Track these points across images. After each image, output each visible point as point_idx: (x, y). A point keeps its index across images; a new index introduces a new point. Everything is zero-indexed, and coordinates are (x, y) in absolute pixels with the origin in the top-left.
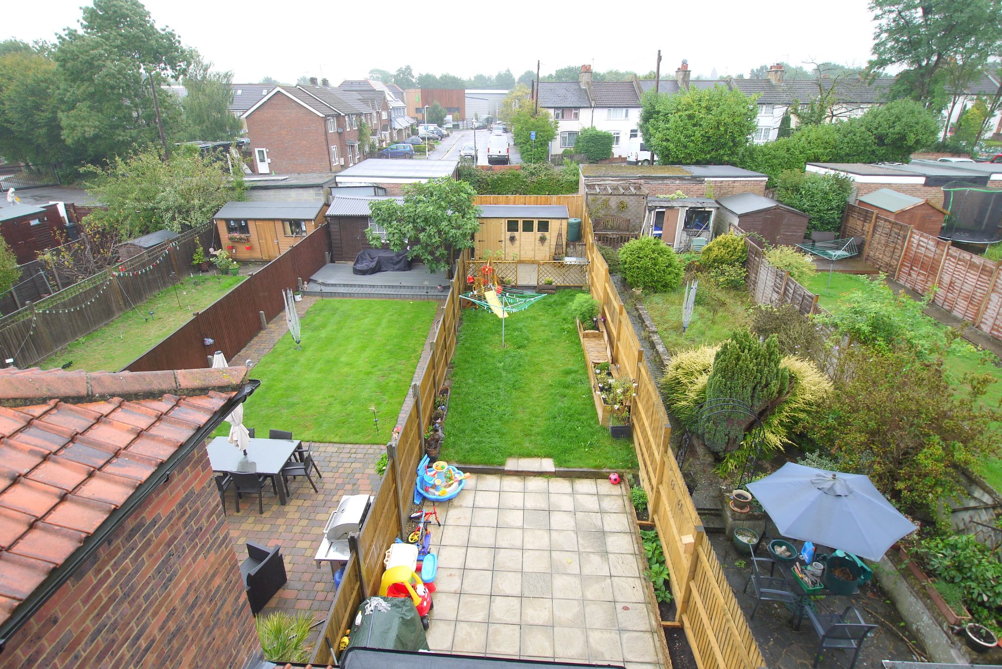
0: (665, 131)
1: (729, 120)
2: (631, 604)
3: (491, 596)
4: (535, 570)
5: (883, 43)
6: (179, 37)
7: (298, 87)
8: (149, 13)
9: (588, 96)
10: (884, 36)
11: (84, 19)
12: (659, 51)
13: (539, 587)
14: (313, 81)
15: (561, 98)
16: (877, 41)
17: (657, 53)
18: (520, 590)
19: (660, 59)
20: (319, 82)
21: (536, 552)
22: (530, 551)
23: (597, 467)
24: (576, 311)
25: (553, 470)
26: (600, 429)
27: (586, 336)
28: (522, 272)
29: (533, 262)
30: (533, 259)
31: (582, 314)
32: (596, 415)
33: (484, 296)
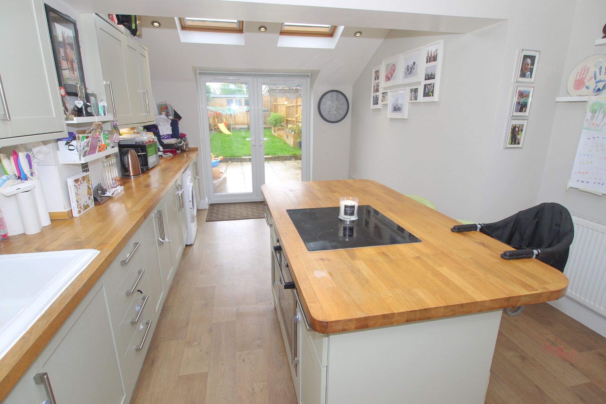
23: (294, 154)
24: (271, 119)
25: (271, 157)
26: (293, 148)
27: (279, 130)
28: (237, 126)
29: (243, 124)
30: (243, 122)
31: (275, 121)
32: (289, 146)
33: (217, 125)
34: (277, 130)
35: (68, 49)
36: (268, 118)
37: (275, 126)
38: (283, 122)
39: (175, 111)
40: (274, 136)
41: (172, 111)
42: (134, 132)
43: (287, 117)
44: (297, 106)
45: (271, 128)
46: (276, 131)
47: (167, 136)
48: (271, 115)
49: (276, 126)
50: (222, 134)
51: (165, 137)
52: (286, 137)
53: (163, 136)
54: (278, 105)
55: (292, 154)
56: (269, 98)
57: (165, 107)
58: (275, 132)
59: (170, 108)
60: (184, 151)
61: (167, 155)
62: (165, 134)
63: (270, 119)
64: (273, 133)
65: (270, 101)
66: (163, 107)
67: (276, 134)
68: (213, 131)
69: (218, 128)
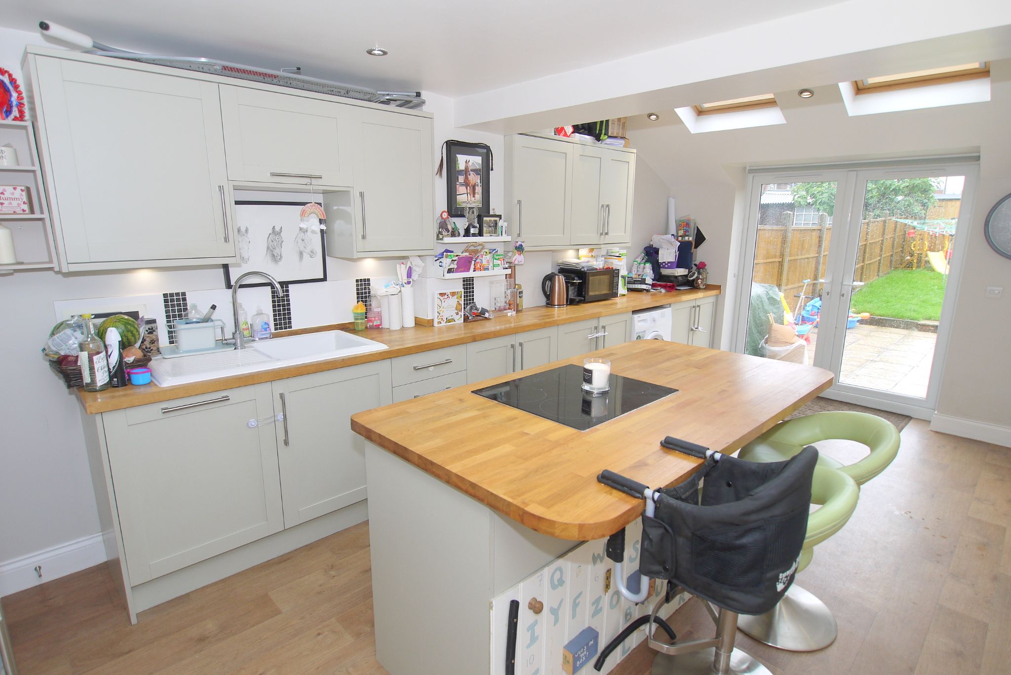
33: (927, 256)
35: (472, 175)
39: (698, 229)
41: (694, 229)
42: (592, 256)
47: (669, 264)
51: (666, 266)
53: (664, 264)
57: (685, 223)
59: (692, 226)
60: (697, 288)
61: (657, 290)
62: (666, 260)
66: (682, 224)
68: (915, 265)
69: (928, 262)
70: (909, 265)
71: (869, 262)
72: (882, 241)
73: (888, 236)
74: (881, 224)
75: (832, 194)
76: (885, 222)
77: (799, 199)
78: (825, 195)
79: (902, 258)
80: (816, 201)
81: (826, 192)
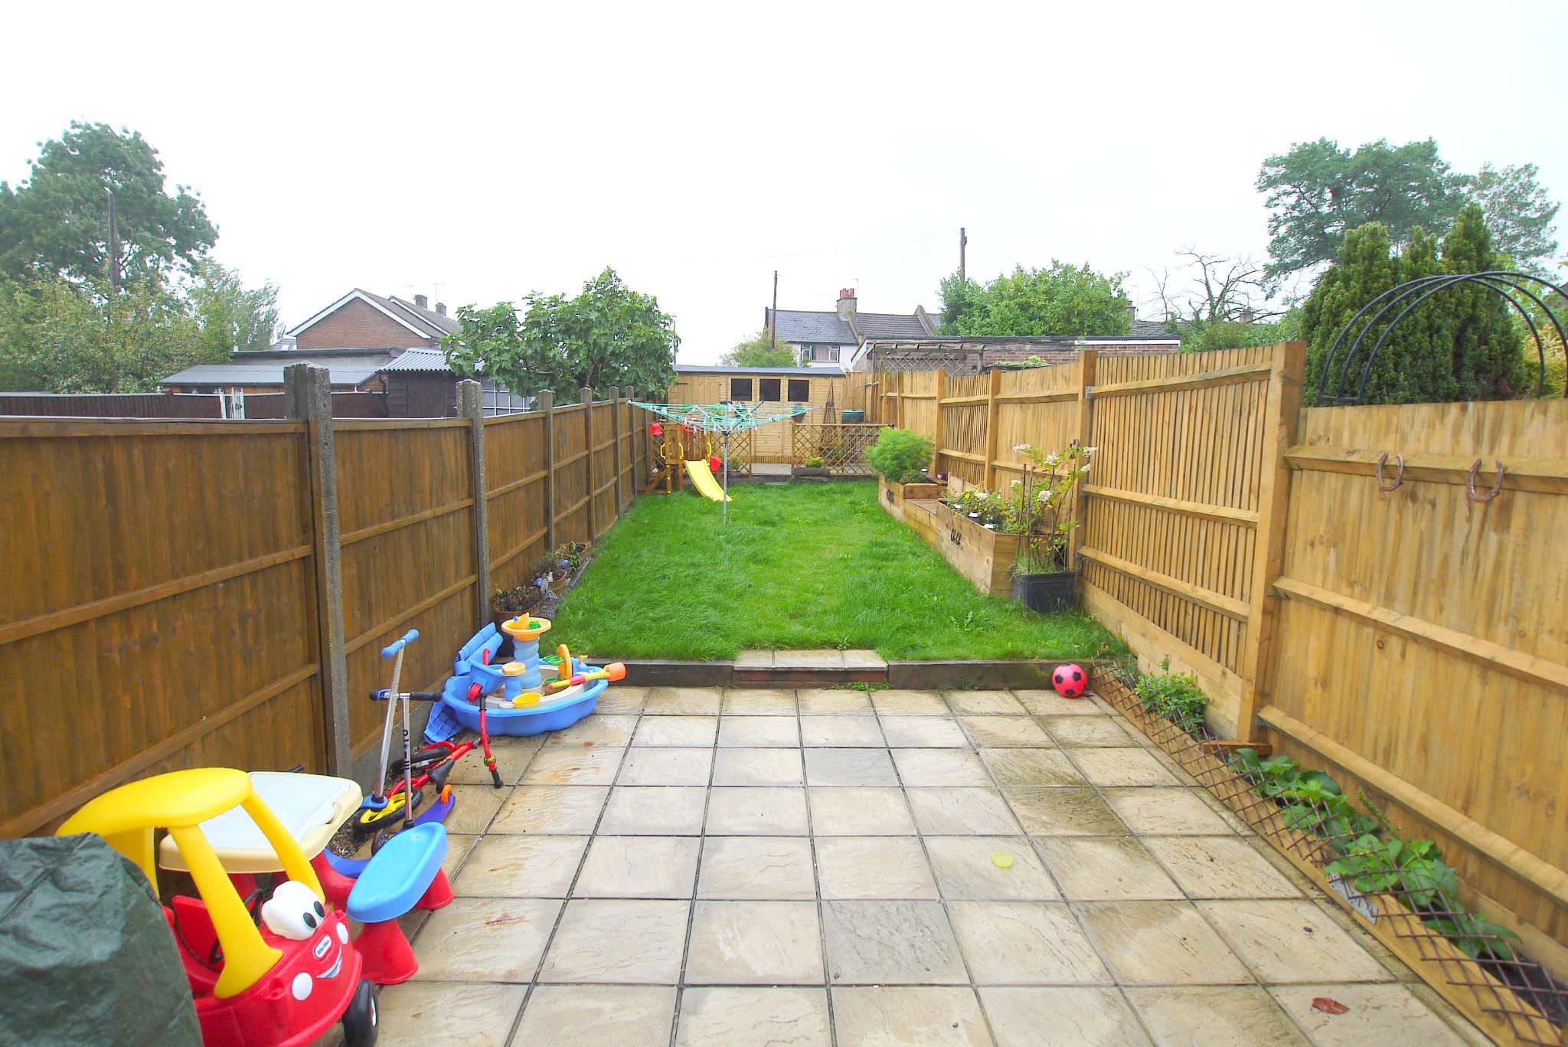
0: (984, 329)
1: (1083, 306)
2: (1342, 988)
3: (681, 987)
4: (873, 893)
5: (1281, 240)
6: (203, 206)
7: (392, 300)
8: (161, 163)
9: (851, 330)
10: (1282, 230)
11: (40, 161)
12: (963, 229)
13: (904, 947)
14: (421, 300)
15: (810, 332)
16: (1274, 237)
17: (960, 232)
18: (816, 961)
19: (964, 241)
20: (431, 307)
21: (867, 842)
22: (840, 840)
23: (1011, 655)
24: (882, 452)
25: (883, 665)
26: (990, 600)
27: (909, 494)
28: (758, 469)
29: (779, 460)
30: (780, 455)
31: (897, 457)
32: (968, 585)
33: (684, 466)
34: (901, 494)
36: (869, 448)
37: (894, 476)
38: (926, 465)
40: (888, 517)
43: (942, 446)
44: (997, 404)
45: (876, 479)
46: (898, 498)
48: (881, 439)
49: (897, 480)
50: (696, 501)
52: (946, 534)
54: (903, 398)
55: (998, 651)
56: (870, 377)
58: (890, 496)
63: (875, 450)
64: (884, 501)
65: (874, 386)
67: (897, 511)
68: (669, 485)
69: (687, 476)
70: (661, 485)
71: (599, 491)
72: (615, 444)
73: (623, 435)
74: (608, 412)
75: (517, 354)
76: (614, 406)
77: (460, 361)
78: (506, 356)
79: (648, 474)
80: (491, 366)
81: (506, 350)
